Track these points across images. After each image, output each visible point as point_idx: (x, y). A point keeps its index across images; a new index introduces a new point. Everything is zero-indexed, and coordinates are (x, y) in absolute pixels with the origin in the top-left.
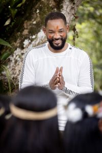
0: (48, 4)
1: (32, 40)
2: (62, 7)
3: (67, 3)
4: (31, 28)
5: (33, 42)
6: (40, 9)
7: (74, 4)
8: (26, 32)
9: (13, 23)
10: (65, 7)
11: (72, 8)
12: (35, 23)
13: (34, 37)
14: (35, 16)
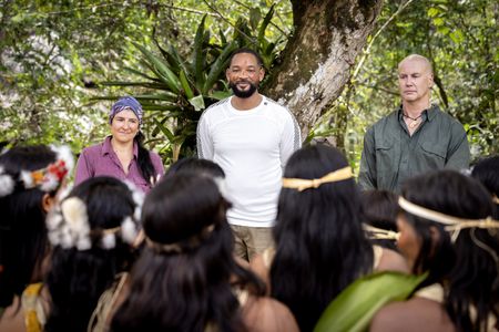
0: (311, 48)
1: (288, 99)
2: (330, 51)
3: (337, 45)
4: (288, 82)
5: (290, 102)
6: (300, 55)
7: (347, 46)
8: (279, 88)
9: (267, 77)
10: (334, 51)
11: (345, 52)
12: (292, 74)
13: (291, 94)
14: (293, 65)
